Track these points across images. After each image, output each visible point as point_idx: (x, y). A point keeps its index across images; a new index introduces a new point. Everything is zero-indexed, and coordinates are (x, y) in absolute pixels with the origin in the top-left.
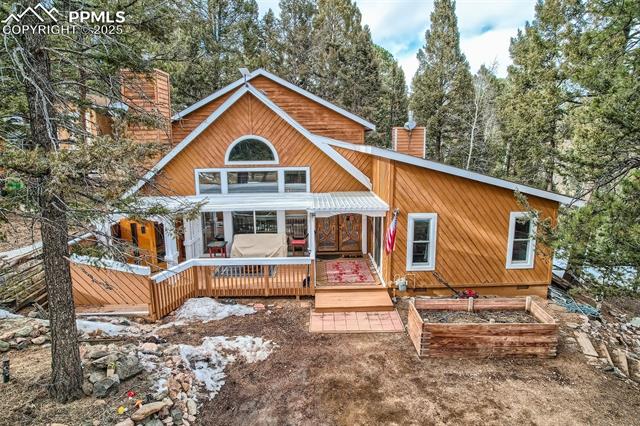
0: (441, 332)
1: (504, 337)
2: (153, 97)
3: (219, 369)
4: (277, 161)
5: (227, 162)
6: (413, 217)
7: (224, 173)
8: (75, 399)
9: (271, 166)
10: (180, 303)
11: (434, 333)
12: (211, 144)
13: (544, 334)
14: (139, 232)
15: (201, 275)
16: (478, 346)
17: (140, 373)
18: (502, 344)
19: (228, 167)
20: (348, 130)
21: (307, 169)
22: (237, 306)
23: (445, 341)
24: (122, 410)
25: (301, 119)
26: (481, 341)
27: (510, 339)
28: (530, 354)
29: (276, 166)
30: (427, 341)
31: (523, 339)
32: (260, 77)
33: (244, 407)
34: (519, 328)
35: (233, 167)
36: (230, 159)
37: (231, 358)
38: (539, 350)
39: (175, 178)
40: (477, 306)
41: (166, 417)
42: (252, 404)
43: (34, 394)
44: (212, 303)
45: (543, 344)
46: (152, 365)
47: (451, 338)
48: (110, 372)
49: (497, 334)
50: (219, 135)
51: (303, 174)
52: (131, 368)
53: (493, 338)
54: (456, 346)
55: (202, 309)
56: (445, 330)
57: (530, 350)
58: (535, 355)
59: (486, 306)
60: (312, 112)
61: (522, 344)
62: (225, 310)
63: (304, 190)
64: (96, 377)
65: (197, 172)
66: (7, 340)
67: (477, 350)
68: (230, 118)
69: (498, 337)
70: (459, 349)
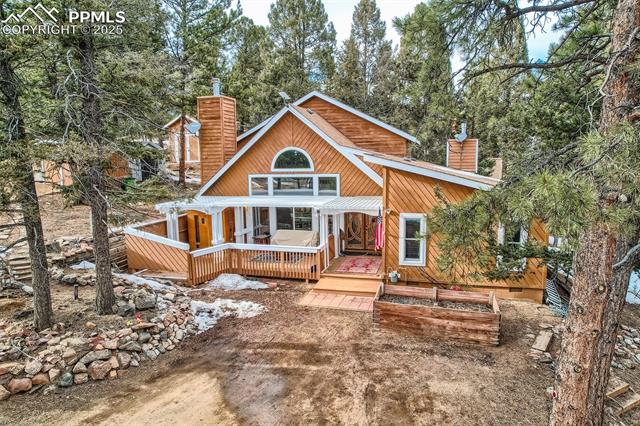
0: (389, 310)
1: (446, 321)
2: (219, 118)
3: (215, 318)
4: (312, 169)
5: (273, 169)
6: (405, 216)
7: (270, 178)
8: (107, 314)
9: (308, 173)
10: (215, 275)
11: (385, 310)
12: (261, 154)
13: (484, 322)
14: (200, 221)
15: (234, 256)
16: (423, 326)
17: (153, 308)
18: (445, 327)
19: (273, 173)
20: (392, 142)
21: (337, 176)
22: (255, 283)
23: (393, 319)
24: (128, 323)
25: (348, 134)
26: (425, 322)
27: (452, 323)
28: (472, 340)
29: (312, 173)
30: (378, 316)
31: (464, 325)
32: (314, 98)
33: (216, 342)
34: (460, 314)
35: (278, 173)
36: (276, 167)
37: (228, 313)
38: (481, 337)
39: (233, 182)
40: (441, 296)
41: (155, 334)
42: (222, 341)
43: (87, 307)
44: (237, 278)
45: (484, 332)
46: (164, 306)
47: (398, 316)
48: (131, 302)
49: (439, 318)
50: (267, 146)
51: (333, 180)
52: (147, 303)
53: (435, 321)
54: (403, 324)
55: (228, 281)
56: (392, 308)
57: (472, 337)
58: (478, 342)
59: (450, 297)
60: (359, 127)
61: (464, 329)
62: (246, 284)
63: (335, 194)
64: (122, 303)
65: (250, 176)
66: (86, 279)
67: (422, 330)
68: (276, 134)
69: (440, 321)
70: (406, 328)
